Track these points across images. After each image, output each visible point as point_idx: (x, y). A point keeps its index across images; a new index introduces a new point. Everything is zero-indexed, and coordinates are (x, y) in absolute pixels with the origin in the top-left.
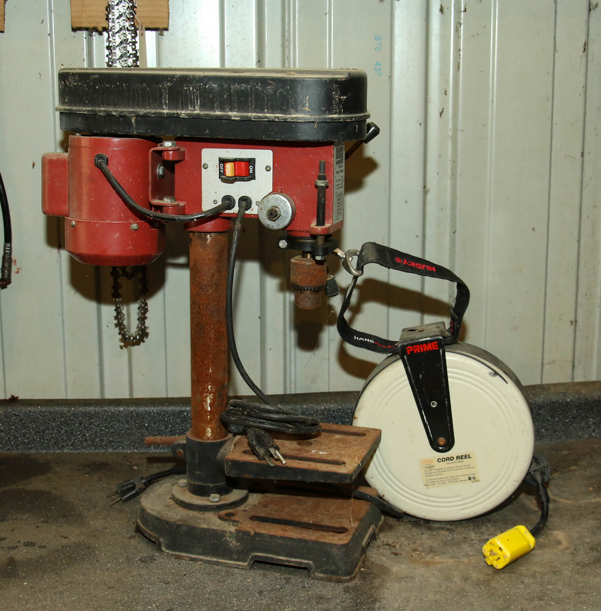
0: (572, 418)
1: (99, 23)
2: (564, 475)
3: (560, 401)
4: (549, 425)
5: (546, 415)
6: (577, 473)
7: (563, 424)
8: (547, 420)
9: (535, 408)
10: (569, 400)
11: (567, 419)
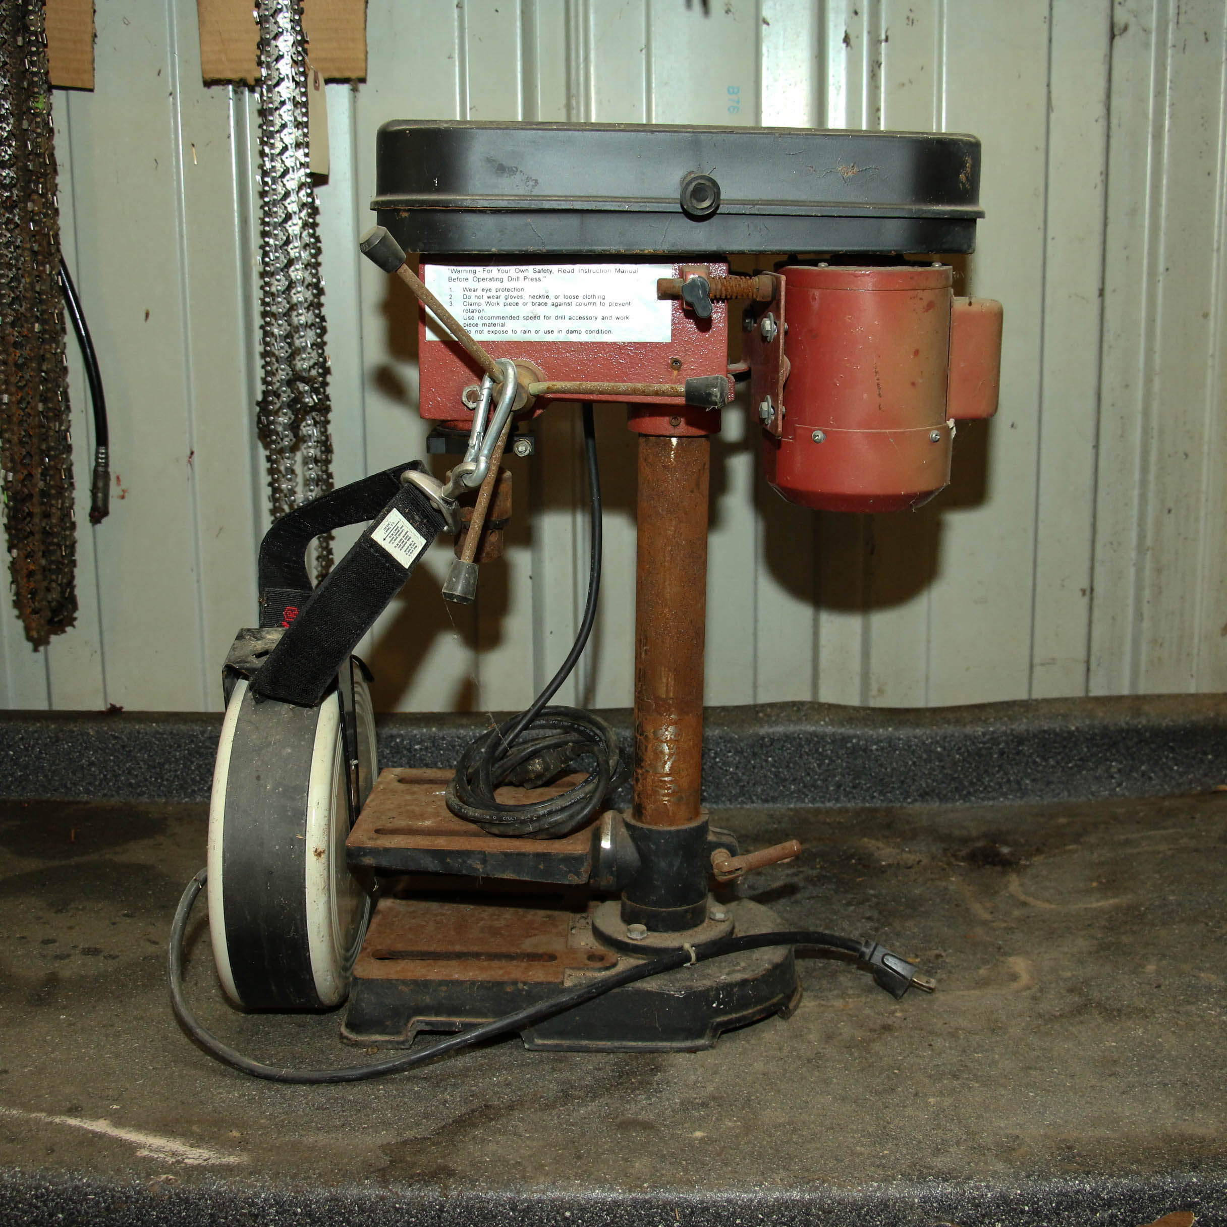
0: (1080, 760)
1: (248, 71)
2: (1052, 860)
3: (1058, 730)
4: (1038, 772)
5: (1032, 753)
6: (1076, 855)
7: (1063, 771)
8: (1035, 762)
9: (1012, 741)
10: (1073, 728)
11: (1070, 762)
